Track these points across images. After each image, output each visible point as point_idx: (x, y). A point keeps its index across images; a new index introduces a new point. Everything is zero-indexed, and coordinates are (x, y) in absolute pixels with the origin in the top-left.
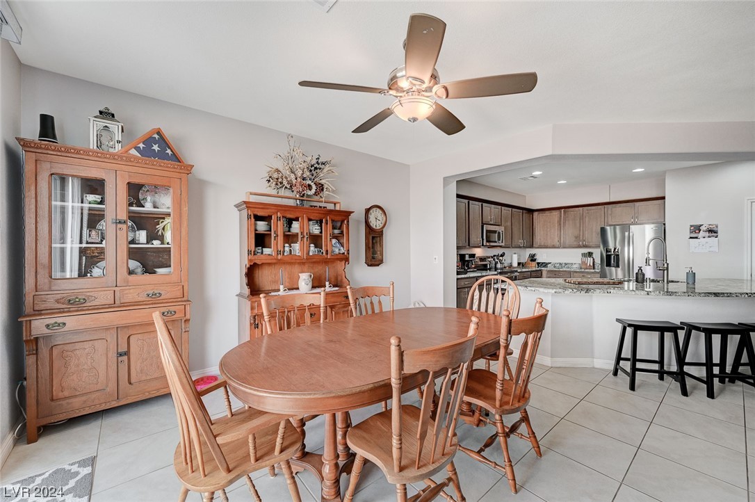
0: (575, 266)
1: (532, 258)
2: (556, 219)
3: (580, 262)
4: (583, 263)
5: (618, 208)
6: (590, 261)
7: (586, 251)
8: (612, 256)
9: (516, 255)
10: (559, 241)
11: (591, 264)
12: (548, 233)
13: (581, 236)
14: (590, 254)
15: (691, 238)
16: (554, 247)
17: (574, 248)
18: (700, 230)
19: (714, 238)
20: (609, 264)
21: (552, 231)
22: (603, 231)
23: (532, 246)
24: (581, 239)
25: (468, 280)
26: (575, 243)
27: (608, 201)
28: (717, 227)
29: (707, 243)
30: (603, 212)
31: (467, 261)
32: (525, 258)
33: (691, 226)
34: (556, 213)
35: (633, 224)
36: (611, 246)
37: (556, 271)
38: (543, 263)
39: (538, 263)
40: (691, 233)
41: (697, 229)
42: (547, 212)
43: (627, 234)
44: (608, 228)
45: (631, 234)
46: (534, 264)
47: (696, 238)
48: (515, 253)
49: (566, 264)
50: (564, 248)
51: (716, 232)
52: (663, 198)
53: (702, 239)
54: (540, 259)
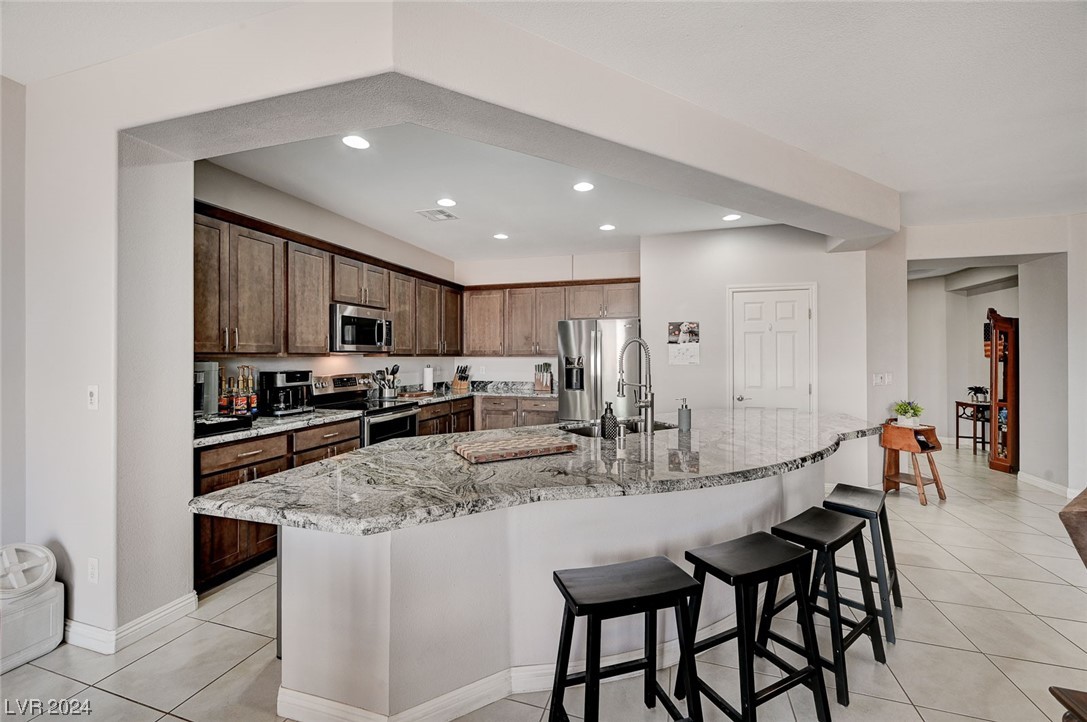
0: (526, 387)
1: (463, 374)
2: (498, 307)
3: (533, 381)
4: (538, 382)
5: (583, 293)
6: (546, 377)
7: (541, 361)
8: (575, 371)
9: (431, 370)
10: (502, 344)
11: (549, 384)
12: (486, 330)
13: (534, 336)
14: (547, 366)
15: (670, 342)
16: (495, 354)
17: (523, 355)
18: (680, 331)
19: (694, 343)
20: (569, 385)
21: (492, 326)
22: (563, 327)
23: (459, 353)
24: (534, 341)
25: (328, 428)
26: (525, 348)
27: (570, 279)
28: (698, 326)
29: (687, 350)
30: (563, 297)
31: (284, 389)
32: (449, 376)
33: (671, 324)
34: (497, 295)
35: (600, 318)
36: (575, 355)
37: (495, 398)
38: (480, 382)
39: (473, 383)
40: (670, 334)
41: (675, 328)
42: (484, 292)
43: (593, 333)
44: (571, 322)
45: (599, 335)
46: (465, 384)
47: (676, 343)
48: (429, 366)
49: (514, 384)
50: (510, 356)
51: (697, 335)
52: (637, 280)
53: (682, 344)
54: (476, 375)
